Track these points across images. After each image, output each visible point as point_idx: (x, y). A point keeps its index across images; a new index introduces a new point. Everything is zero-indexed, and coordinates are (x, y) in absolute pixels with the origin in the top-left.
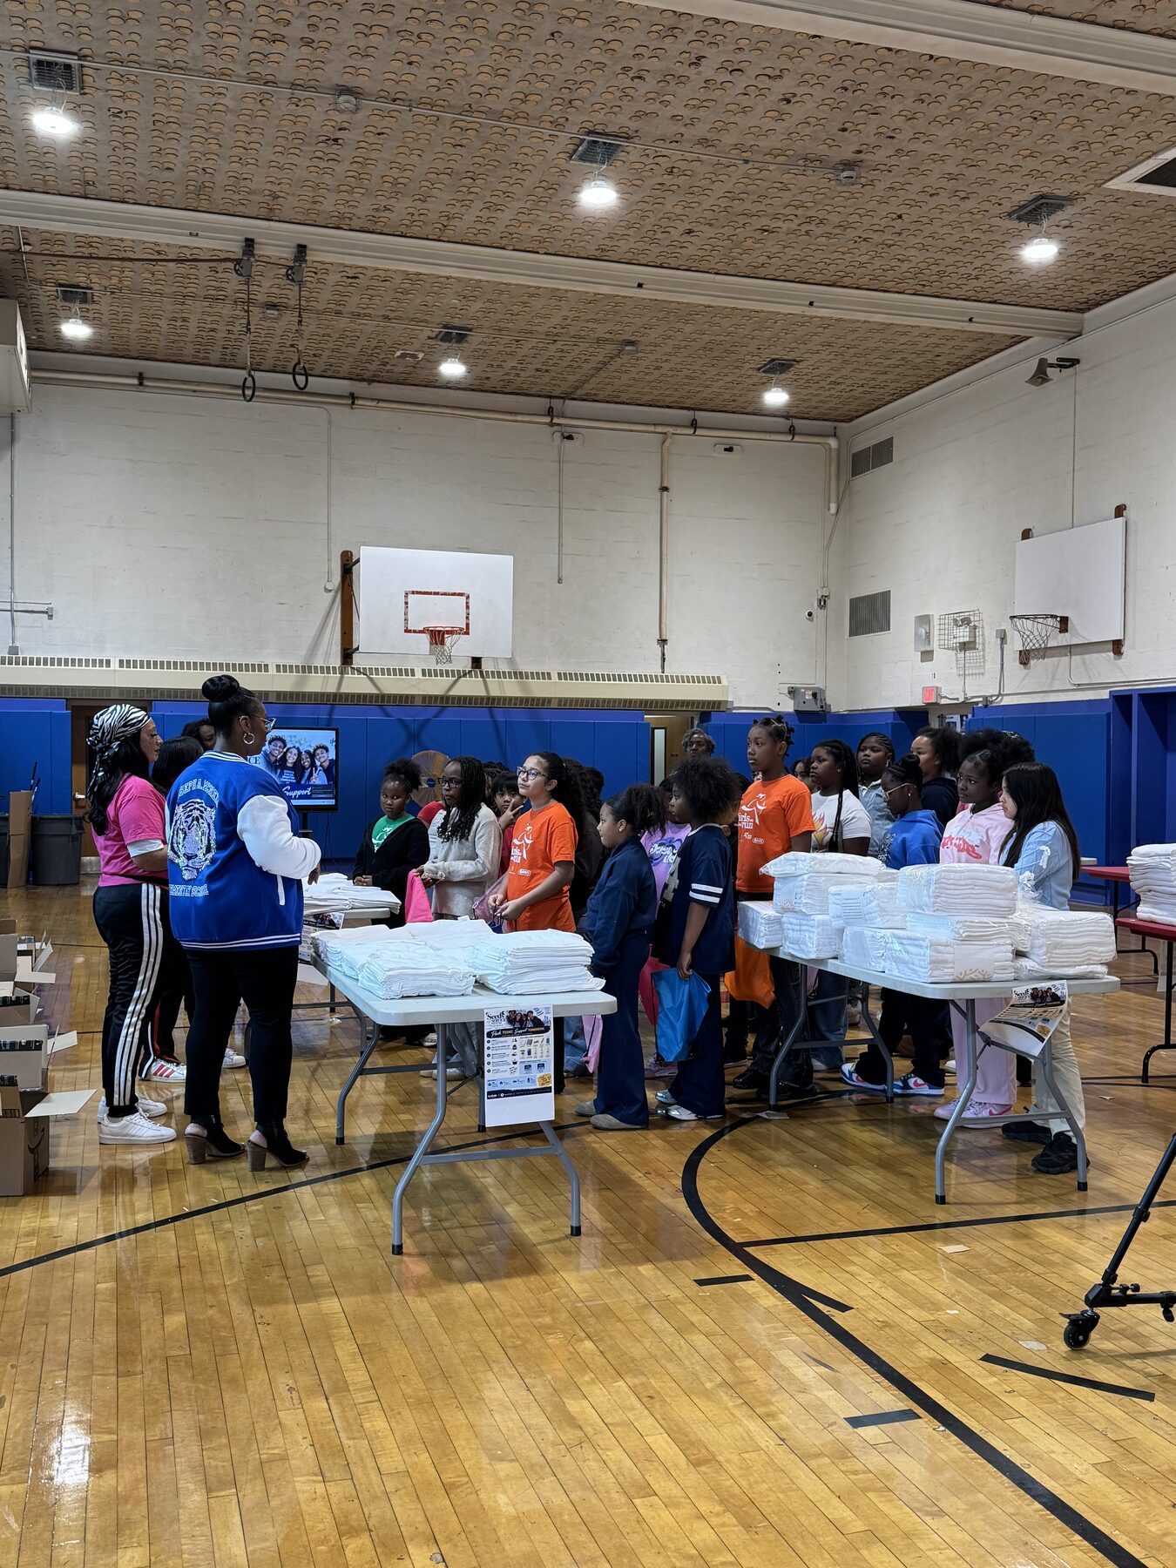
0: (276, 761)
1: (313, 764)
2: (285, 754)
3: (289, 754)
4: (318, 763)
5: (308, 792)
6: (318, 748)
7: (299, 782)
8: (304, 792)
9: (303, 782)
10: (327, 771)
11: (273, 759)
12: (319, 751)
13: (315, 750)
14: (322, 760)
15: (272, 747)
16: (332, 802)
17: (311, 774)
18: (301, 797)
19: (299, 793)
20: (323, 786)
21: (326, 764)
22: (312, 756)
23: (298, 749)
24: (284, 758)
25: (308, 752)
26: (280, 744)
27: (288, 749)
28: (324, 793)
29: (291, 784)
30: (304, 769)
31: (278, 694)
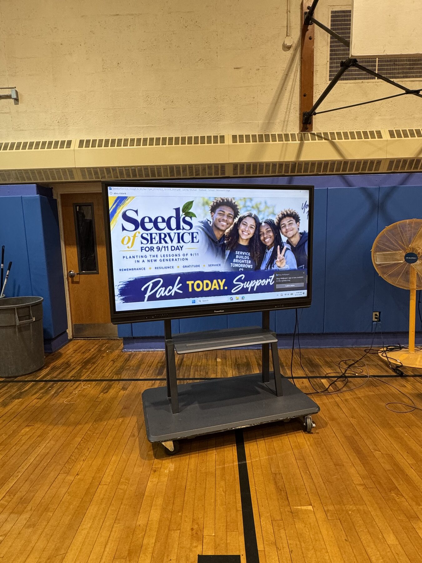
0: (224, 237)
1: (277, 241)
2: (237, 226)
3: (242, 227)
4: (284, 239)
5: (270, 281)
6: (284, 216)
7: (257, 268)
8: (264, 282)
9: (263, 267)
11: (218, 235)
12: (285, 221)
13: (280, 220)
14: (290, 234)
15: (217, 216)
16: (303, 293)
17: (274, 256)
18: (261, 289)
19: (257, 283)
20: (290, 272)
21: (295, 240)
22: (276, 228)
23: (256, 219)
24: (235, 233)
25: (270, 223)
26: (228, 211)
27: (241, 220)
28: (292, 282)
29: (246, 271)
30: (264, 247)
31: (235, 166)
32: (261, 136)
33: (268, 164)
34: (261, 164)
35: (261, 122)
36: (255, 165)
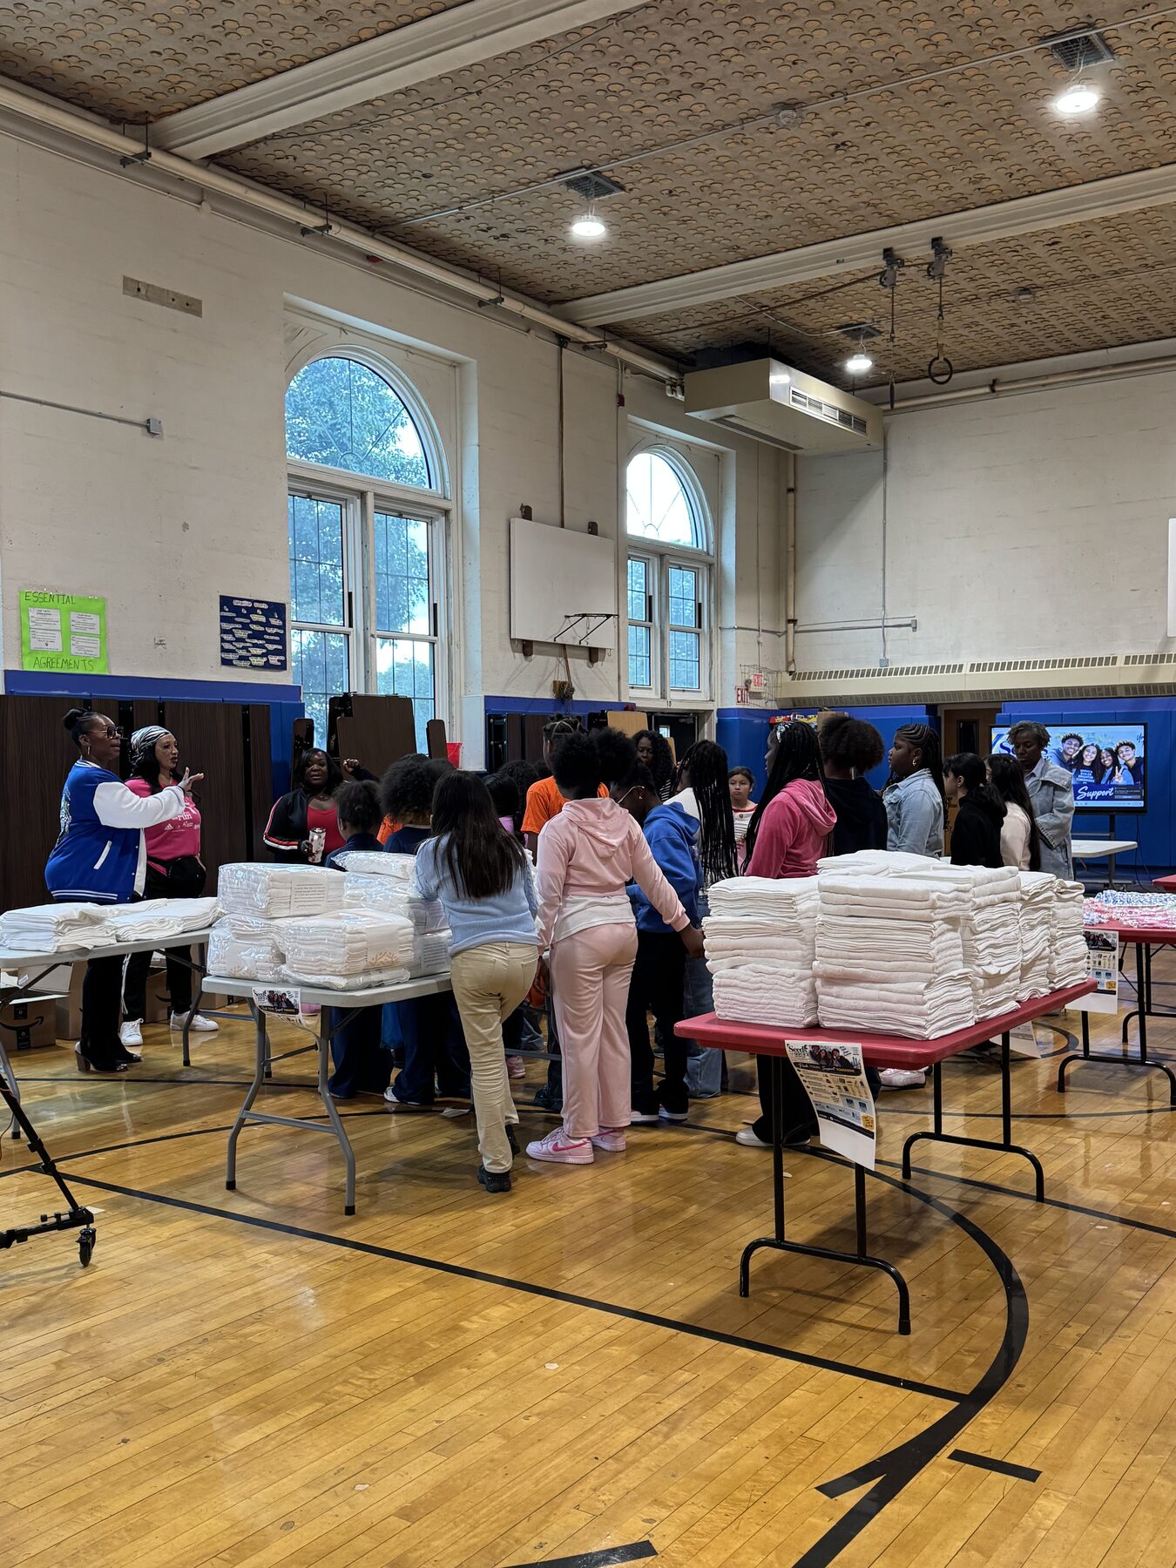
0: (1071, 760)
1: (1115, 763)
2: (1081, 752)
3: (1086, 753)
4: (1121, 762)
5: (1110, 792)
6: (1121, 745)
7: (1098, 782)
8: (1104, 793)
9: (1103, 782)
10: (1133, 770)
11: (1067, 758)
12: (1123, 749)
13: (1118, 748)
14: (1127, 758)
15: (1066, 745)
16: (1141, 804)
17: (1113, 774)
18: (1101, 798)
19: (1098, 794)
20: (1128, 787)
21: (1132, 763)
22: (1115, 754)
23: (1097, 747)
24: (1080, 757)
25: (1110, 751)
26: (1075, 742)
27: (1085, 748)
28: (1129, 794)
29: (1089, 784)
30: (1104, 768)
32: (1156, 656)
33: (1162, 685)
34: (1155, 686)
35: (1159, 641)
36: (1148, 686)
